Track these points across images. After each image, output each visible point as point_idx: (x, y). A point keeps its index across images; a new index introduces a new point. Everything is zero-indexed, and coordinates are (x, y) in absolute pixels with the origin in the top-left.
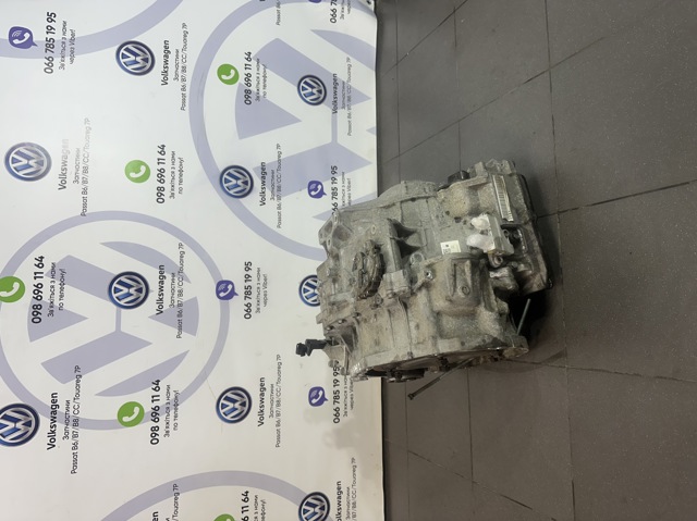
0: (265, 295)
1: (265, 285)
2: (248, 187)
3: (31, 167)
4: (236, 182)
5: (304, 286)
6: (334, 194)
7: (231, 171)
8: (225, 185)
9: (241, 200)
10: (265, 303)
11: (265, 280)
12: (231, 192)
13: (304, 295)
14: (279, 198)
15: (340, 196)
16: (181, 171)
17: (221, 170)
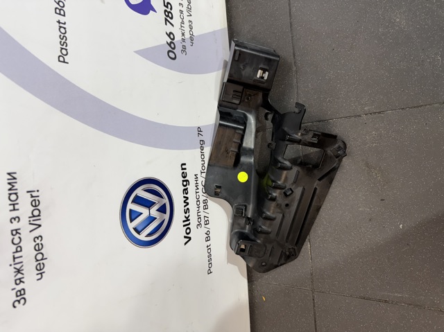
0: (38, 248)
1: (35, 219)
5: (130, 206)
6: (168, 16)
10: (40, 270)
11: (35, 204)
13: (131, 226)
15: (176, 20)
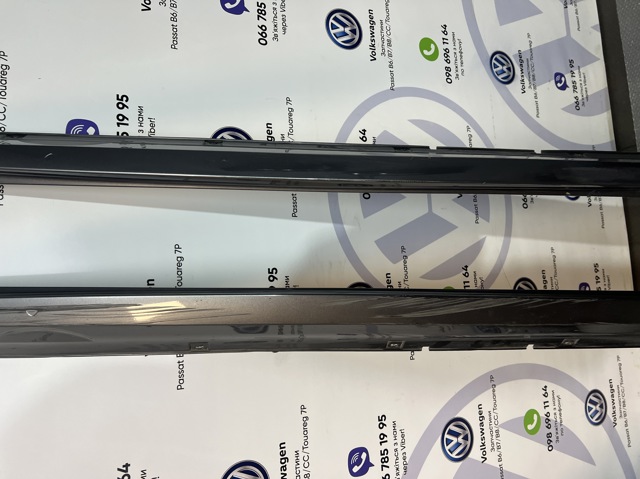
2: (512, 74)
3: (346, 34)
4: (502, 68)
7: (497, 56)
8: (495, 70)
9: (507, 86)
12: (500, 77)
14: (535, 88)
16: (461, 53)
17: (490, 54)
